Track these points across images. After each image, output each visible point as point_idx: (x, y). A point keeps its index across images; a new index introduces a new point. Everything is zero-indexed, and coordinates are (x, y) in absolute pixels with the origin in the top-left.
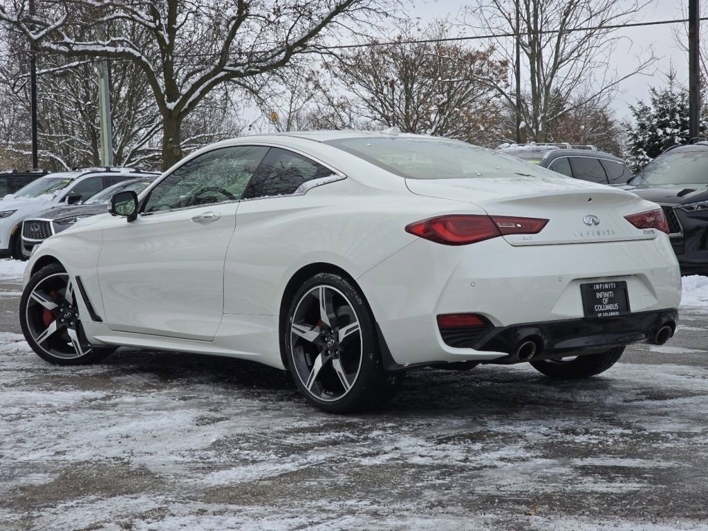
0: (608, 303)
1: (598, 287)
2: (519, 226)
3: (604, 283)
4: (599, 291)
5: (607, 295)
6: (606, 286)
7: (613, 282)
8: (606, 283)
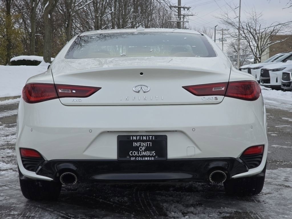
0: (145, 150)
1: (135, 138)
2: (74, 91)
3: (143, 136)
4: (136, 141)
5: (145, 144)
6: (145, 138)
7: (152, 136)
8: (145, 136)
